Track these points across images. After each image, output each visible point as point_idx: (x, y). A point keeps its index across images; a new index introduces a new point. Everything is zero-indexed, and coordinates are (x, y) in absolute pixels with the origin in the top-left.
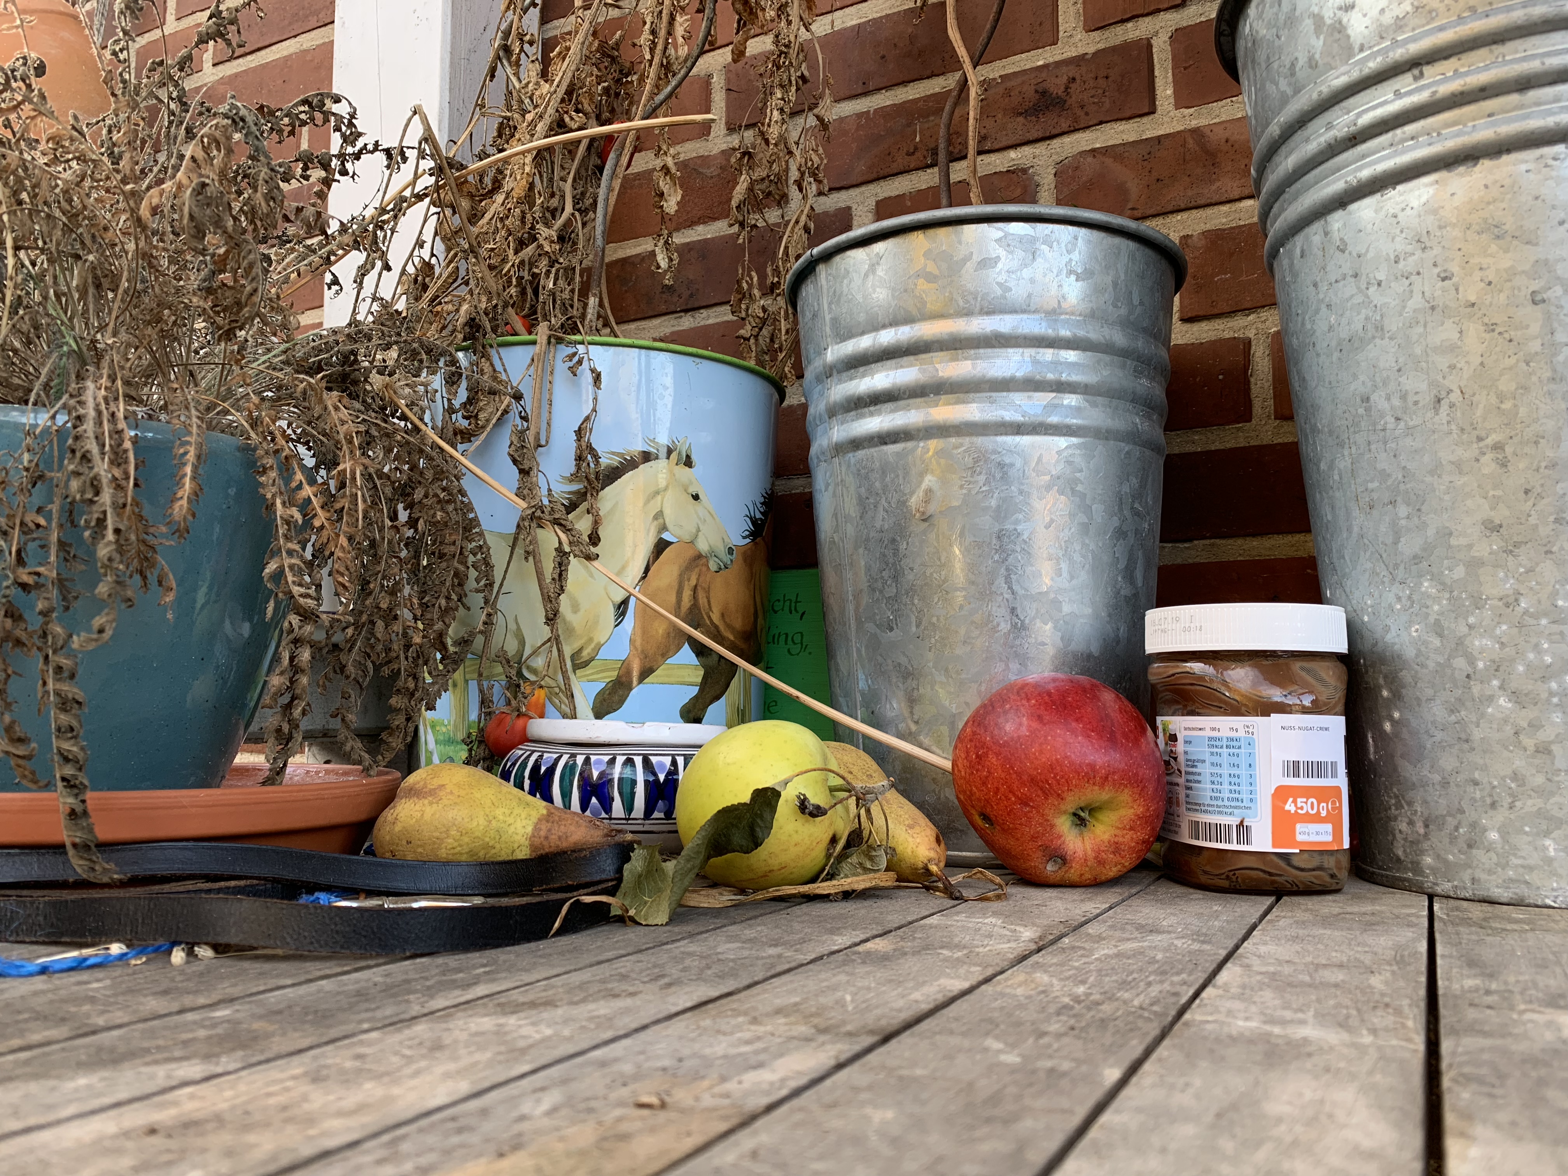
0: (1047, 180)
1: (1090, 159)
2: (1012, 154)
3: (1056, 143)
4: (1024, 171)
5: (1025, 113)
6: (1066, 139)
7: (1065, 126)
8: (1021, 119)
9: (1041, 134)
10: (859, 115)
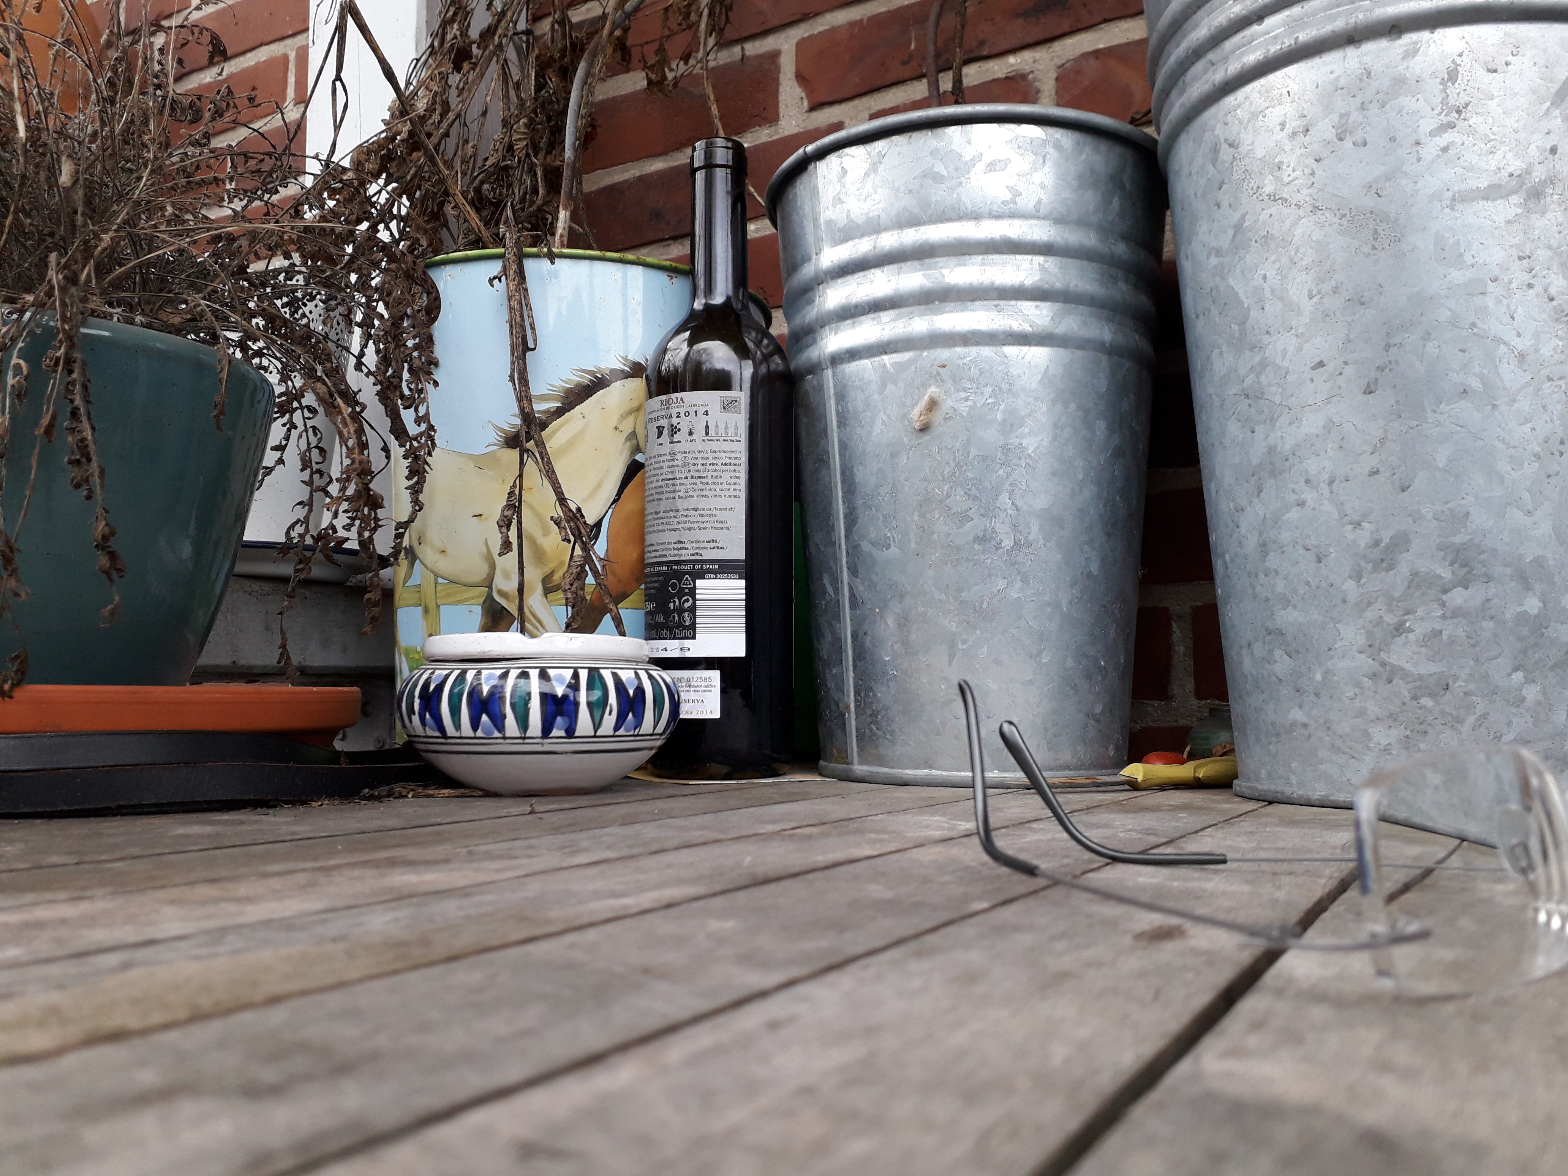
0: (1048, 85)
1: (1092, 61)
2: (1012, 59)
3: (1057, 46)
4: (1023, 77)
5: (1025, 15)
6: (1069, 42)
7: (1066, 28)
8: (1020, 21)
9: (1041, 37)
10: (852, 24)
